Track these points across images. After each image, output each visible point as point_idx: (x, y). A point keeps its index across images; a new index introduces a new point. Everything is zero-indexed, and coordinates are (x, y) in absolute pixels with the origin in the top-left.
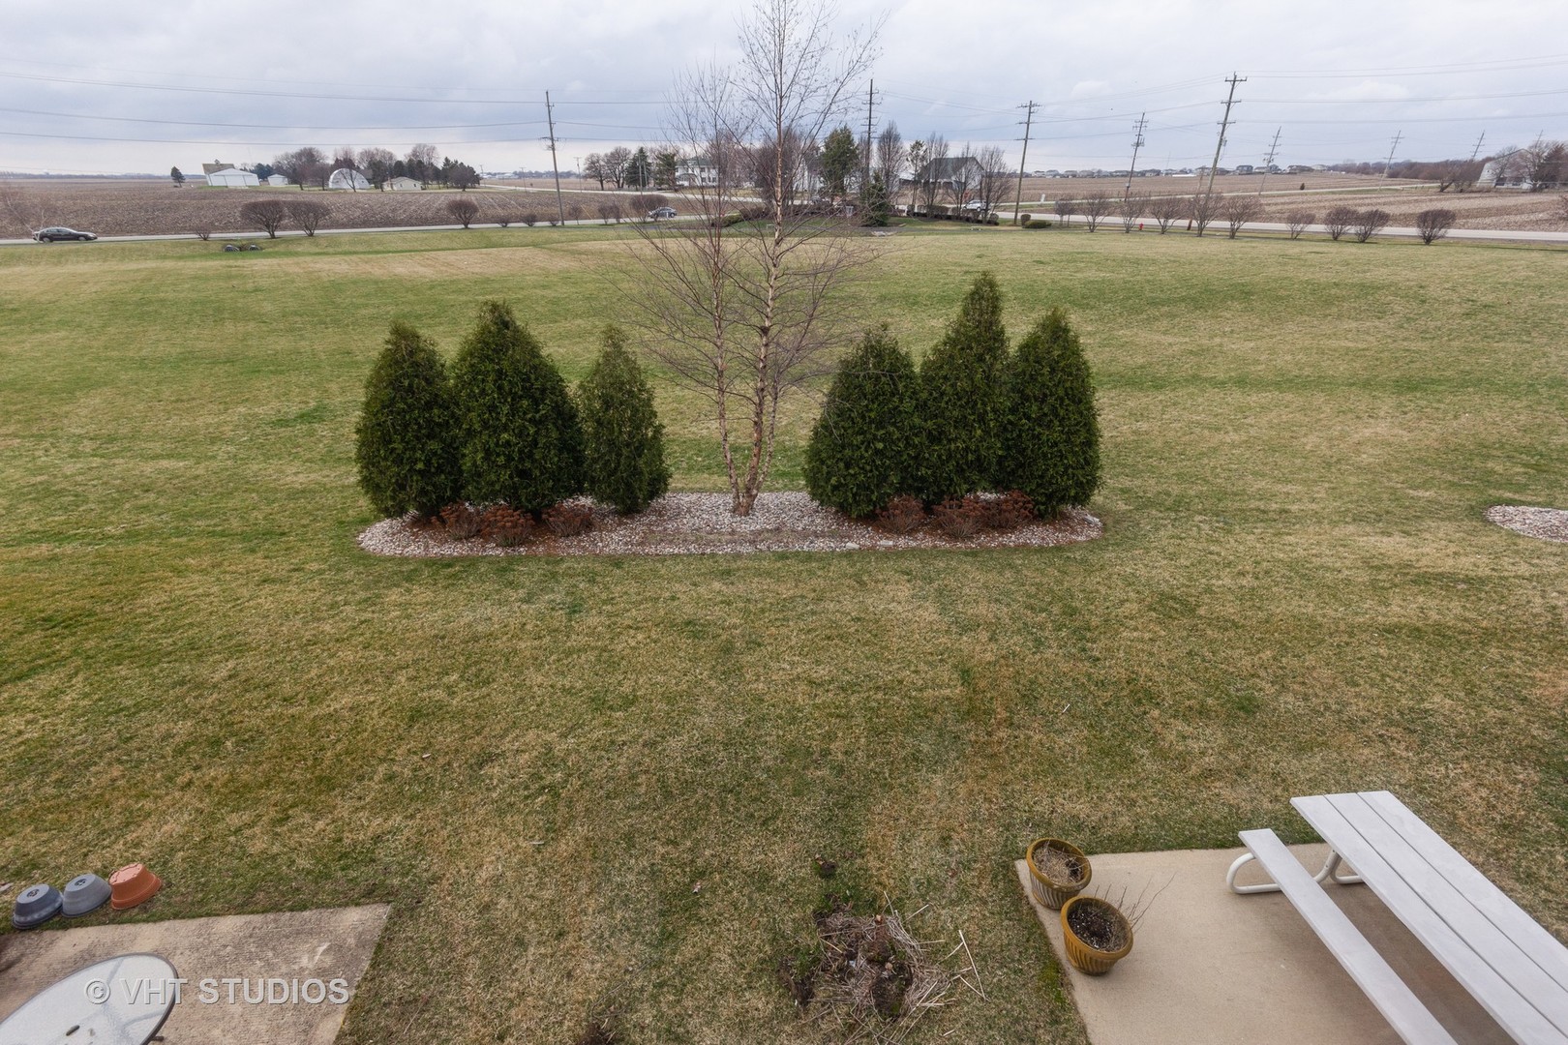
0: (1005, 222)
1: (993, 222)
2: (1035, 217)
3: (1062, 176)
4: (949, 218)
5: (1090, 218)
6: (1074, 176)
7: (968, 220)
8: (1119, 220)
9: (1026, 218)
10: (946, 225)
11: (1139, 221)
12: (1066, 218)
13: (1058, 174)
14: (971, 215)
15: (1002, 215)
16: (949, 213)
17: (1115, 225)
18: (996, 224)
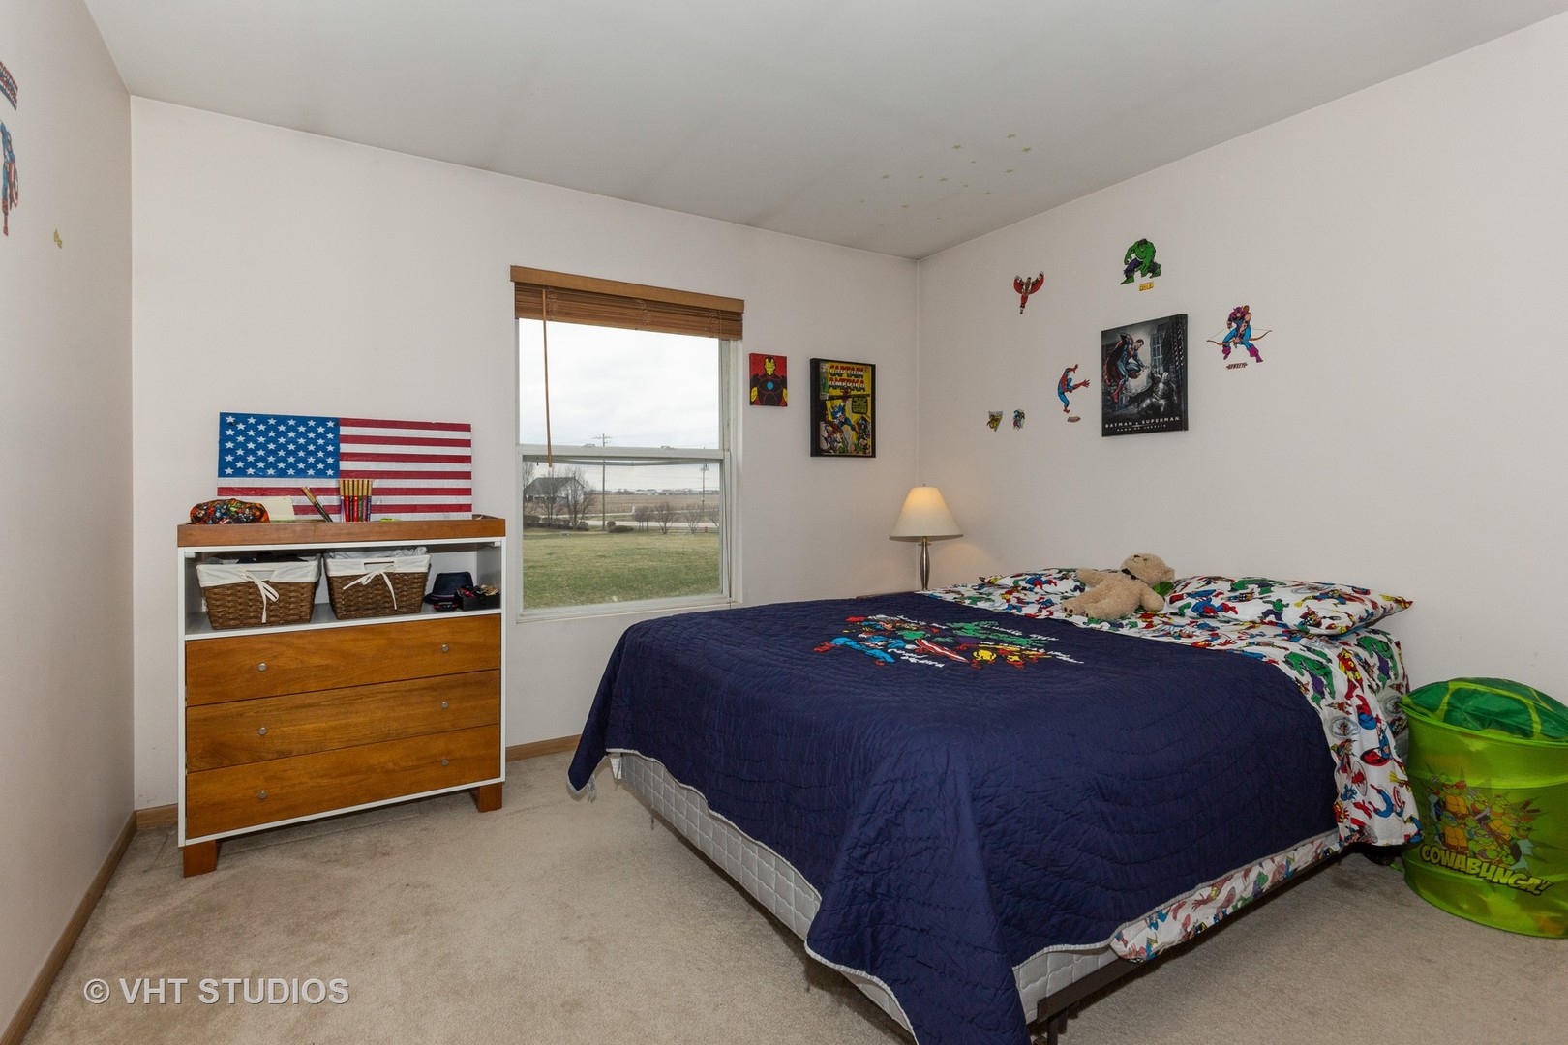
0: (594, 528)
1: (584, 528)
2: (618, 523)
3: (660, 494)
4: (541, 526)
5: (662, 524)
6: (670, 494)
7: (560, 527)
8: (686, 525)
9: (611, 524)
10: (537, 531)
11: (701, 525)
12: (645, 524)
13: (657, 492)
14: (562, 523)
15: (590, 523)
16: (541, 522)
17: (683, 529)
18: (587, 530)
